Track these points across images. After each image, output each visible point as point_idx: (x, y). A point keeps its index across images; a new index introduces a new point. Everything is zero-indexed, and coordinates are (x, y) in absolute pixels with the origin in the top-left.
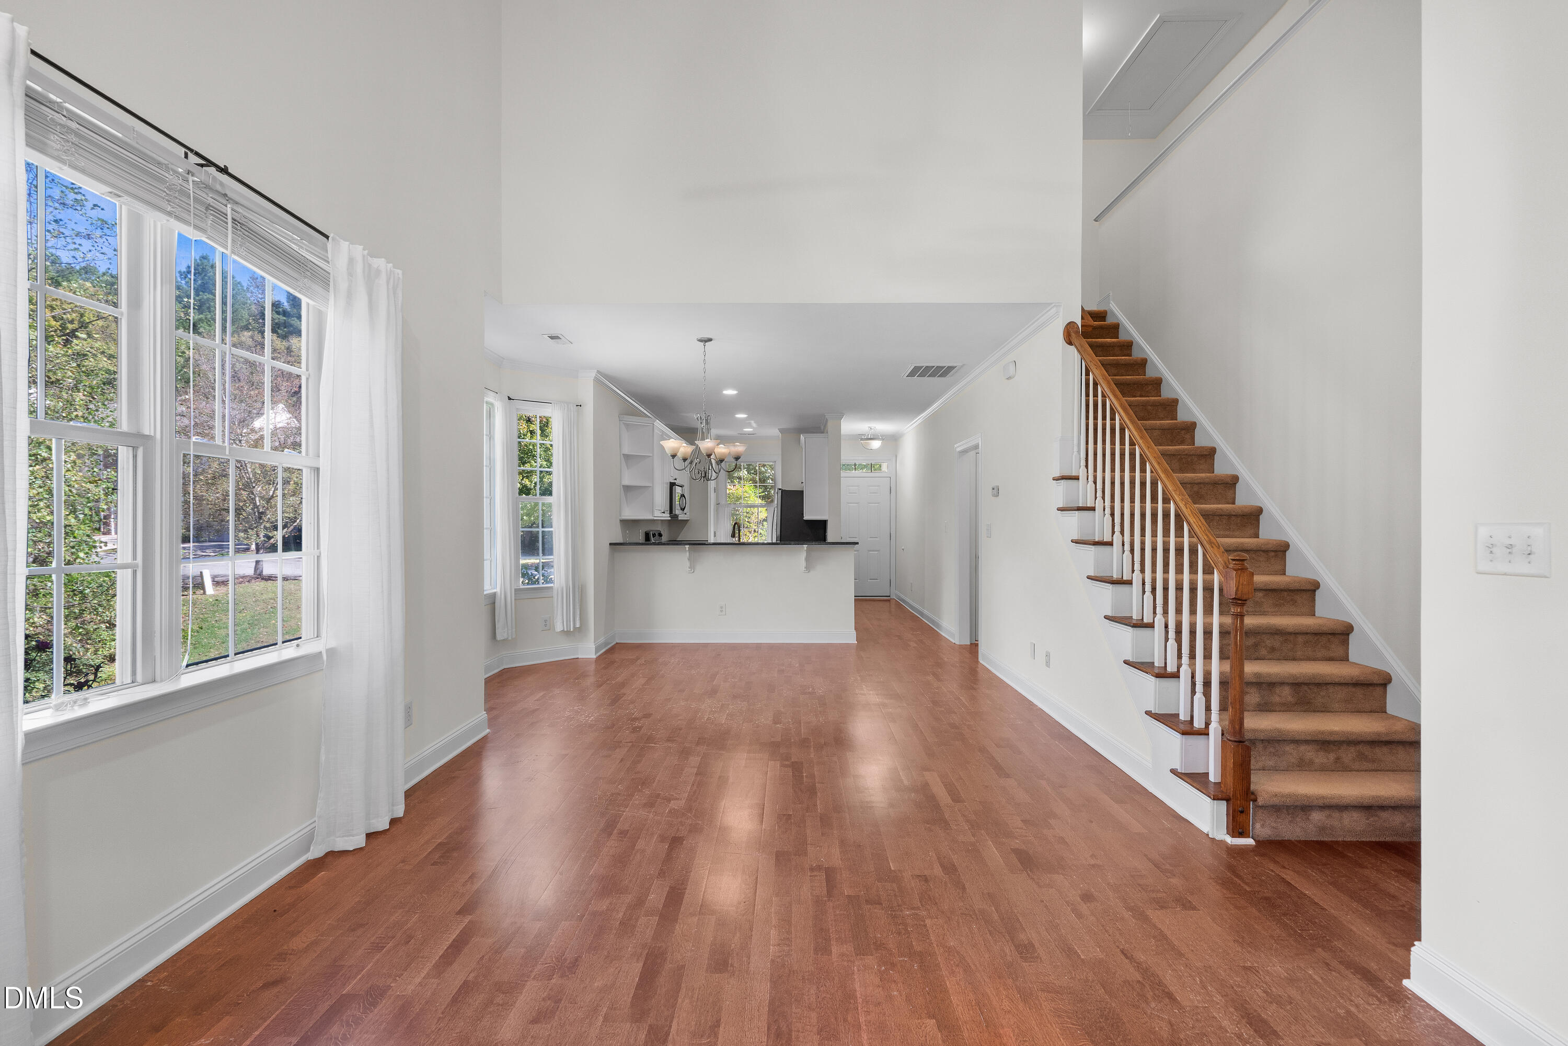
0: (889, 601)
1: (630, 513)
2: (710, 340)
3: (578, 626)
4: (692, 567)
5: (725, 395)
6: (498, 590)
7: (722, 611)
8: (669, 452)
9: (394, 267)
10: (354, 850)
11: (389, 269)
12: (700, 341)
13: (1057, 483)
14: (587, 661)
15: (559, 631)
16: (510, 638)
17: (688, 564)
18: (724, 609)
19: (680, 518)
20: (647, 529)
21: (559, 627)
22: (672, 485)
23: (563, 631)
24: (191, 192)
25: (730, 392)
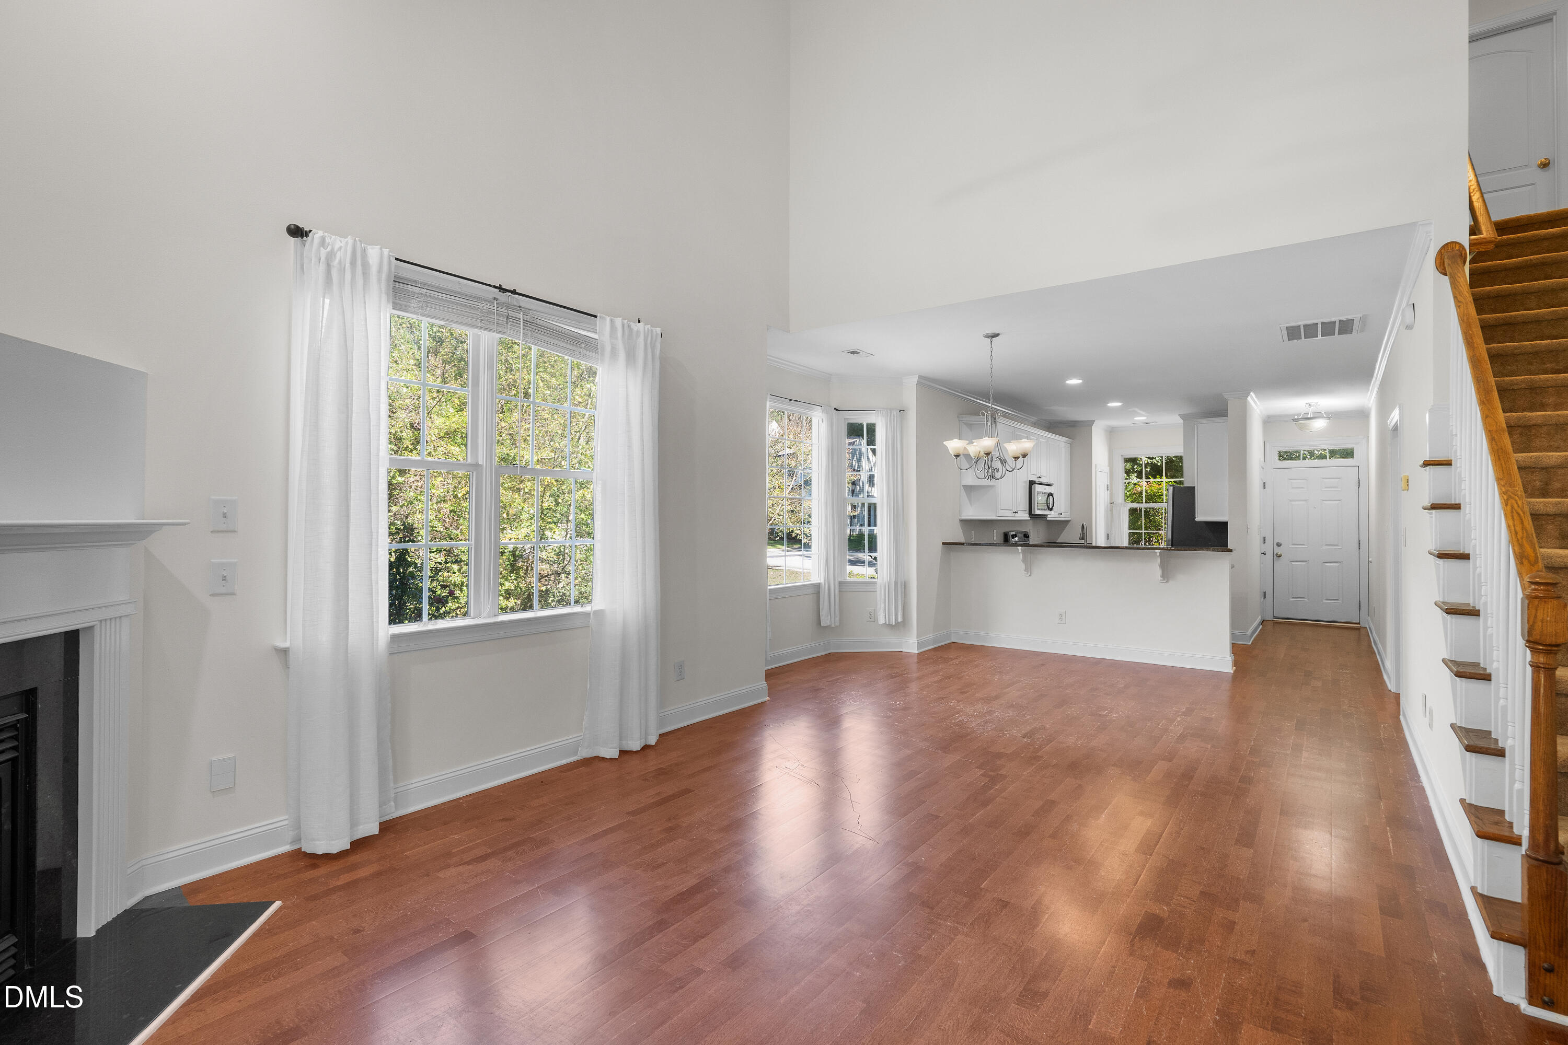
0: (1358, 629)
1: (973, 512)
2: (997, 335)
3: (900, 620)
5: (1068, 384)
6: (822, 581)
7: (1061, 619)
8: (952, 452)
9: (652, 326)
10: (610, 759)
11: (646, 329)
12: (987, 336)
13: (1425, 470)
14: (909, 655)
15: (881, 623)
16: (833, 626)
17: (1023, 566)
18: (1064, 617)
19: (1048, 519)
20: (1006, 530)
21: (881, 621)
22: (1032, 483)
23: (885, 623)
24: (495, 311)
25: (1074, 382)
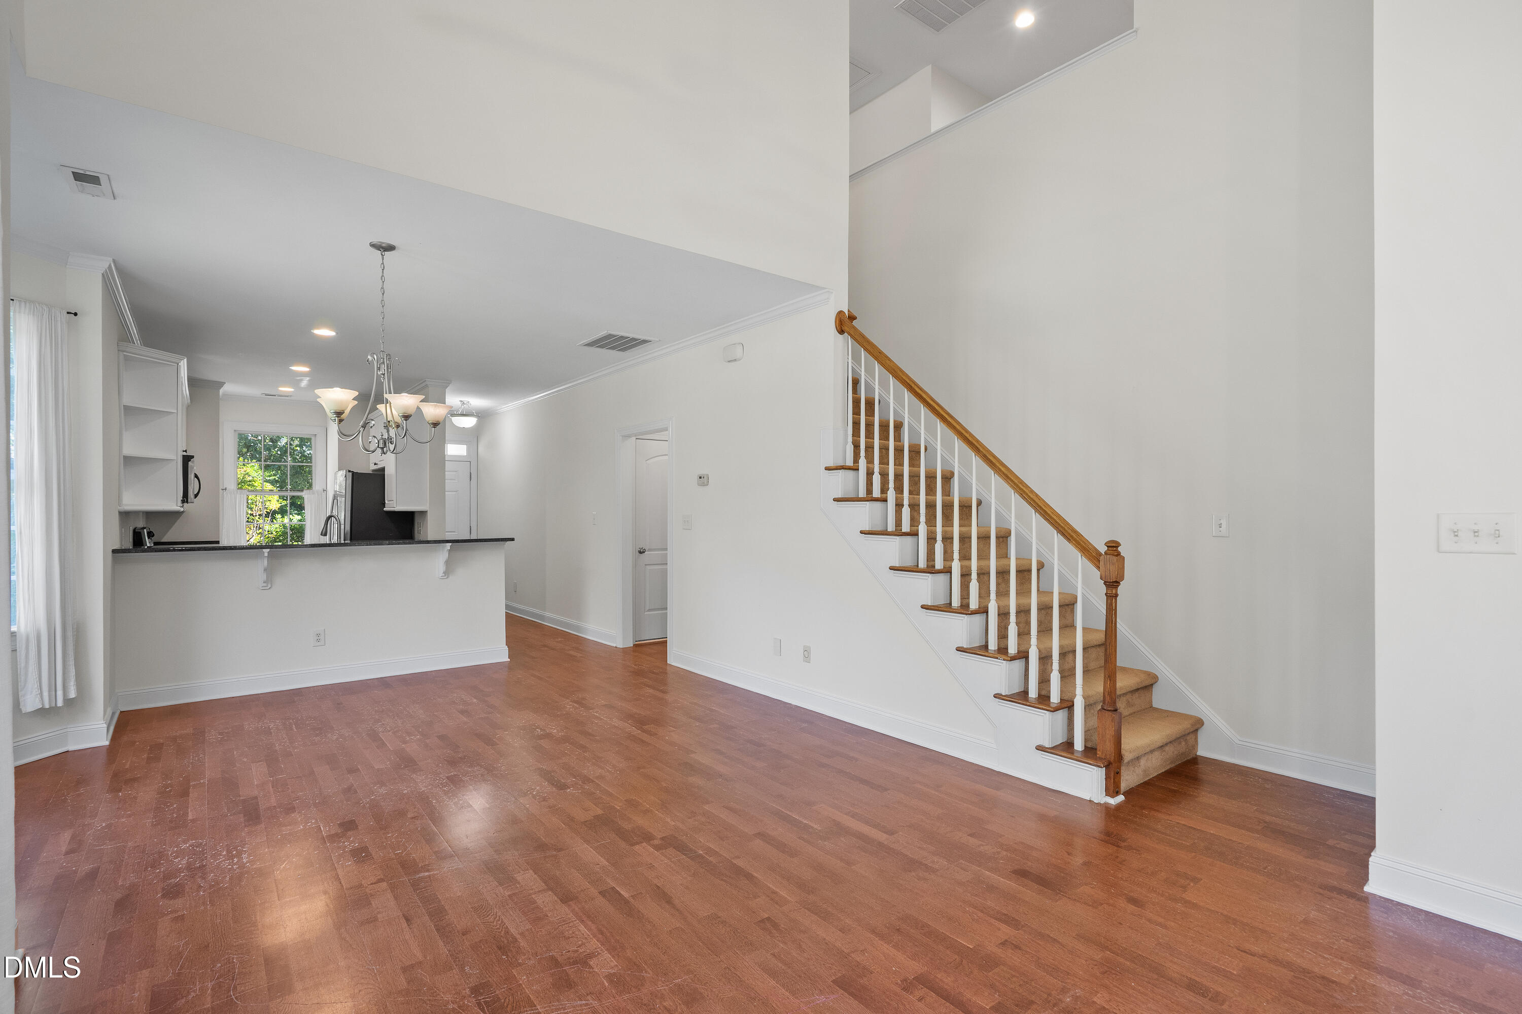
2: (394, 248)
3: (72, 696)
4: (269, 581)
7: (318, 640)
12: (377, 247)
13: (829, 473)
14: (87, 752)
15: (30, 710)
18: (322, 637)
21: (31, 704)
22: (187, 460)
23: (42, 709)
25: (324, 332)
